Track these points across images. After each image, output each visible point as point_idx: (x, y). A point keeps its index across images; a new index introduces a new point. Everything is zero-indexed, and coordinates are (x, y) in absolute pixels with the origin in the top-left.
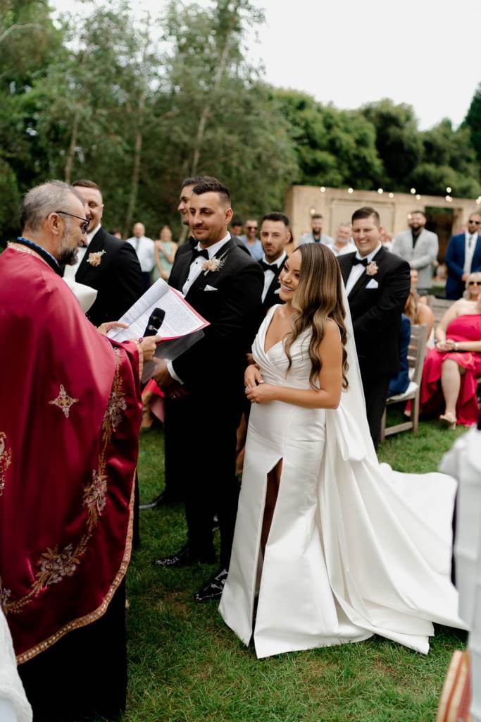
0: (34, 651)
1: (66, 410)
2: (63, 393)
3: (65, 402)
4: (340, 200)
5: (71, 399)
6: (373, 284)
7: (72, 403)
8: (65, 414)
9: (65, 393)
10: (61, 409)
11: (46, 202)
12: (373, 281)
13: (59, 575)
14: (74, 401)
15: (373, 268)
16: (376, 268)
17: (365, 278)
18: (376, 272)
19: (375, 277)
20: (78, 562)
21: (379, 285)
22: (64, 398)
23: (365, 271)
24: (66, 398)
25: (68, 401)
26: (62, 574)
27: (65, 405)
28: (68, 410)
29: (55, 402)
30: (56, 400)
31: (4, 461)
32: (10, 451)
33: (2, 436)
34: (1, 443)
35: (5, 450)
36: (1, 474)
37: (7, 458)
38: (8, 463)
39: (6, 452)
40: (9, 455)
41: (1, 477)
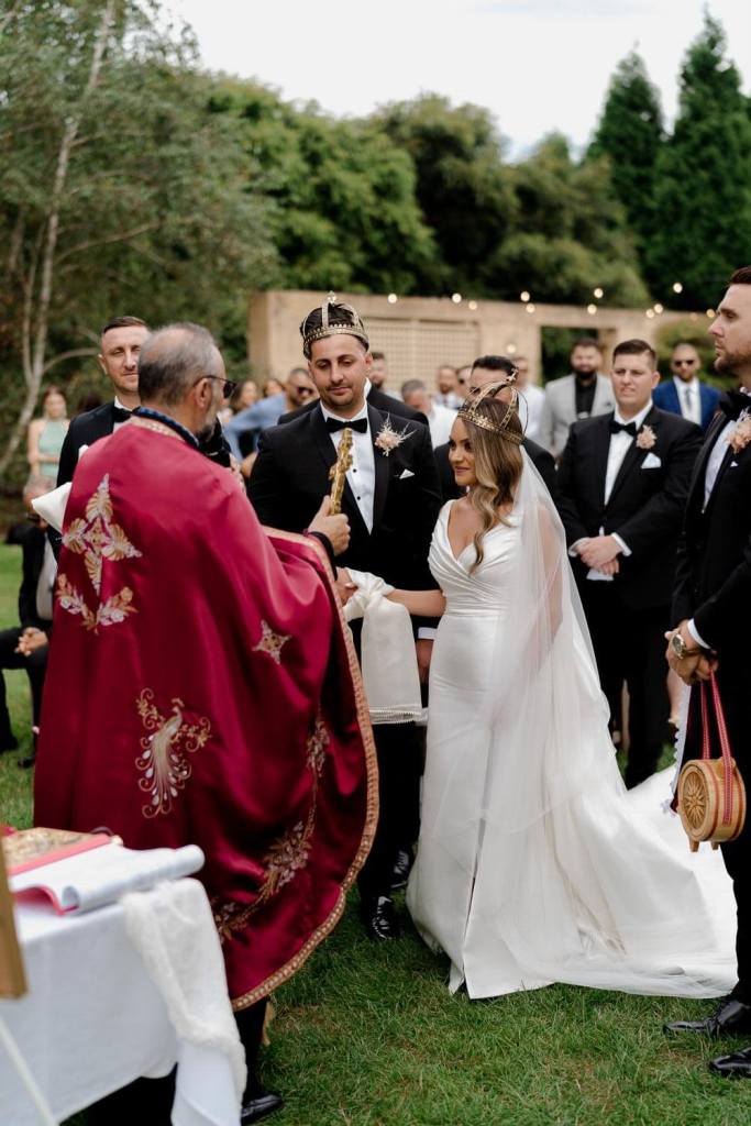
2: (266, 632)
3: (272, 644)
5: (281, 637)
6: (652, 462)
7: (282, 642)
8: (275, 660)
9: (269, 631)
10: (269, 655)
12: (651, 456)
13: (291, 870)
14: (286, 639)
15: (648, 438)
16: (653, 437)
17: (635, 454)
18: (653, 443)
19: (654, 450)
20: (309, 847)
21: (662, 462)
22: (269, 638)
23: (634, 443)
24: (274, 638)
25: (276, 642)
26: (294, 868)
27: (273, 647)
28: (278, 653)
29: (261, 646)
30: (261, 643)
31: (184, 739)
32: (204, 721)
33: (177, 704)
34: (175, 714)
35: (183, 723)
36: (180, 759)
37: (198, 732)
38: (201, 740)
39: (186, 726)
40: (201, 728)
41: (180, 762)
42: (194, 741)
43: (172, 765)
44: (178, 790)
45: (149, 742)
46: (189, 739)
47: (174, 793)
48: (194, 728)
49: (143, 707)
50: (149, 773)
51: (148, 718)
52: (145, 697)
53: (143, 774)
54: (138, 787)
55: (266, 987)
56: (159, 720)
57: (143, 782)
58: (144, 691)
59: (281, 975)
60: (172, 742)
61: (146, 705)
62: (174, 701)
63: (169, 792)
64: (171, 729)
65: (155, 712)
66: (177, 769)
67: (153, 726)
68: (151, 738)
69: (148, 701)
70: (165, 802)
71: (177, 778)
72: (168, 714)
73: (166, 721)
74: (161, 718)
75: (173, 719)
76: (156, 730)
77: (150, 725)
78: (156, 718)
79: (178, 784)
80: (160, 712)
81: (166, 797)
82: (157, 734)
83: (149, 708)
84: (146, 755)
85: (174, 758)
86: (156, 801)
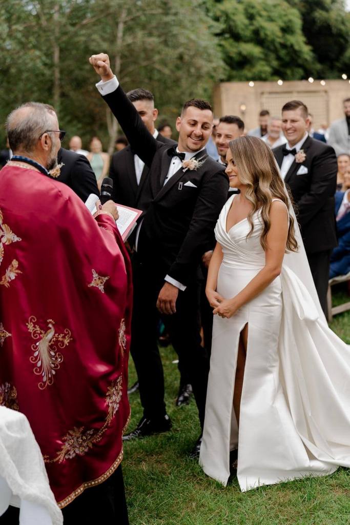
1: (101, 288)
3: (99, 282)
4: (270, 93)
5: (103, 278)
6: (303, 170)
7: (105, 281)
8: (101, 291)
9: (97, 275)
10: (98, 288)
11: (37, 126)
12: (302, 167)
14: (106, 278)
15: (301, 156)
16: (304, 155)
17: (295, 166)
18: (304, 159)
19: (304, 163)
21: (308, 171)
22: (97, 279)
23: (295, 160)
24: (99, 279)
25: (101, 280)
27: (100, 284)
28: (103, 287)
29: (93, 284)
30: (93, 282)
31: (57, 341)
32: (67, 331)
33: (50, 322)
34: (50, 328)
35: (55, 333)
36: (55, 353)
37: (64, 337)
38: (66, 342)
39: (57, 334)
40: (66, 335)
41: (56, 355)
42: (63, 342)
43: (51, 356)
44: (55, 370)
45: (37, 346)
46: (59, 341)
47: (54, 372)
48: (62, 335)
49: (30, 327)
50: (39, 364)
51: (35, 333)
52: (31, 321)
53: (35, 365)
54: (33, 372)
56: (41, 333)
57: (36, 370)
58: (30, 318)
60: (50, 344)
61: (33, 325)
62: (48, 321)
63: (51, 373)
64: (51, 334)
65: (38, 328)
66: (54, 359)
67: (38, 337)
68: (37, 344)
69: (33, 323)
70: (50, 379)
71: (54, 364)
72: (46, 329)
73: (45, 333)
74: (42, 331)
75: (49, 331)
76: (40, 339)
77: (37, 336)
78: (39, 332)
79: (55, 367)
80: (41, 328)
81: (50, 376)
82: (41, 341)
83: (34, 327)
84: (36, 354)
85: (53, 353)
86: (45, 379)
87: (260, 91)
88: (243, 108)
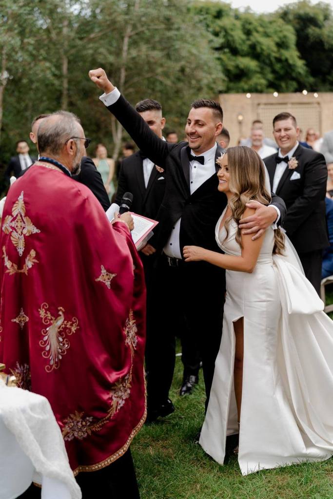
0: (115, 457)
1: (108, 283)
2: (104, 271)
3: (106, 278)
4: (266, 104)
5: (111, 274)
6: (296, 176)
7: (112, 278)
8: (108, 286)
9: (105, 271)
10: (104, 284)
12: (295, 173)
14: (114, 275)
15: (294, 163)
16: (297, 162)
17: (288, 172)
18: (296, 165)
19: (297, 170)
20: (130, 387)
21: (301, 176)
22: (105, 275)
23: (288, 167)
24: (107, 275)
25: (108, 277)
27: (107, 280)
28: (109, 283)
29: (100, 279)
30: (100, 277)
31: (65, 328)
32: (74, 319)
33: (61, 310)
34: (60, 315)
35: (65, 320)
36: (63, 339)
37: (72, 325)
38: (74, 329)
39: (66, 322)
40: (73, 323)
41: (63, 341)
42: (70, 329)
43: (59, 342)
44: (62, 355)
45: (47, 331)
46: (67, 328)
47: (60, 357)
48: (70, 323)
49: (42, 313)
50: (48, 348)
51: (46, 318)
52: (43, 307)
53: (44, 349)
54: (41, 355)
55: (109, 461)
56: (51, 319)
57: (44, 354)
58: (42, 304)
59: (117, 455)
60: (59, 330)
61: (44, 311)
62: (59, 308)
63: (58, 357)
64: (60, 321)
65: (49, 315)
66: (61, 344)
67: (49, 323)
68: (48, 329)
69: (46, 310)
70: (56, 363)
71: (61, 349)
72: (57, 316)
73: (55, 320)
74: (53, 318)
75: (59, 318)
76: (50, 324)
77: (47, 322)
78: (50, 318)
79: (62, 352)
80: (52, 315)
81: (57, 360)
82: (51, 327)
83: (46, 313)
84: (46, 338)
85: (61, 339)
86: (52, 362)
87: (256, 102)
88: (240, 118)
